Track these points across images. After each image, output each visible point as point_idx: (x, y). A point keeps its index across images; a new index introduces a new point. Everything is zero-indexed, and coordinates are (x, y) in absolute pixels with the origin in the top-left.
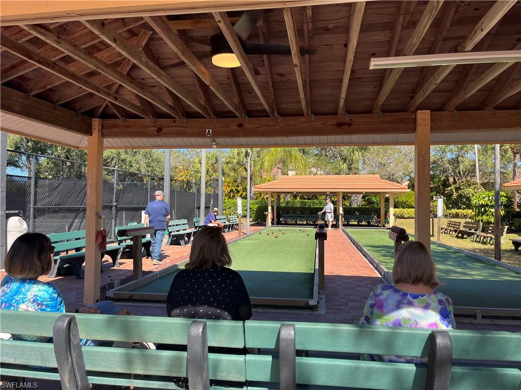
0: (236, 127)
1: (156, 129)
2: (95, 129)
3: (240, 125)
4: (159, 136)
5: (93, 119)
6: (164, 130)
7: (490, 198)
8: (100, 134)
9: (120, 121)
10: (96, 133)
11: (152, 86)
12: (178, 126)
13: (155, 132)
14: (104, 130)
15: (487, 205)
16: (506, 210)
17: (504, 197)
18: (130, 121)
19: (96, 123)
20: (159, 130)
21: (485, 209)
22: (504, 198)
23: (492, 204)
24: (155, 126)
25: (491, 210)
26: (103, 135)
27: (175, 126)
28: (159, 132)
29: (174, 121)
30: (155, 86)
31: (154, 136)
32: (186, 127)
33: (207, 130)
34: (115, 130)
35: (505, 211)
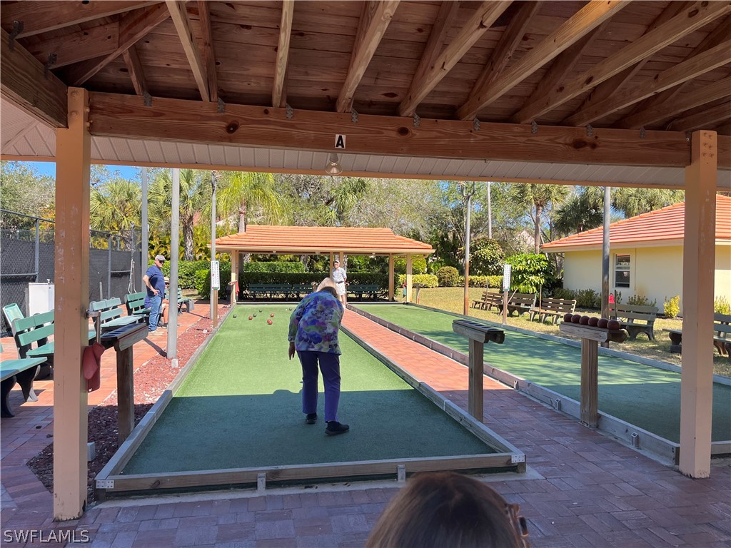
0: (394, 134)
1: (224, 124)
2: (76, 112)
3: (403, 131)
4: (231, 141)
5: (70, 89)
6: (243, 129)
7: (529, 262)
8: (88, 124)
9: (137, 101)
10: (78, 121)
11: (243, 26)
12: (275, 123)
13: (223, 132)
14: (94, 116)
15: (525, 271)
16: (547, 278)
17: (544, 260)
18: (161, 102)
19: (78, 98)
20: (232, 128)
21: (523, 276)
22: (544, 263)
23: (531, 269)
24: (223, 119)
25: (530, 278)
26: (92, 130)
27: (268, 122)
28: (231, 132)
29: (266, 112)
30: (248, 27)
31: (219, 139)
32: (293, 126)
33: (337, 136)
34: (125, 118)
35: (545, 279)
